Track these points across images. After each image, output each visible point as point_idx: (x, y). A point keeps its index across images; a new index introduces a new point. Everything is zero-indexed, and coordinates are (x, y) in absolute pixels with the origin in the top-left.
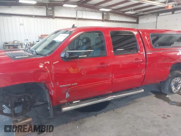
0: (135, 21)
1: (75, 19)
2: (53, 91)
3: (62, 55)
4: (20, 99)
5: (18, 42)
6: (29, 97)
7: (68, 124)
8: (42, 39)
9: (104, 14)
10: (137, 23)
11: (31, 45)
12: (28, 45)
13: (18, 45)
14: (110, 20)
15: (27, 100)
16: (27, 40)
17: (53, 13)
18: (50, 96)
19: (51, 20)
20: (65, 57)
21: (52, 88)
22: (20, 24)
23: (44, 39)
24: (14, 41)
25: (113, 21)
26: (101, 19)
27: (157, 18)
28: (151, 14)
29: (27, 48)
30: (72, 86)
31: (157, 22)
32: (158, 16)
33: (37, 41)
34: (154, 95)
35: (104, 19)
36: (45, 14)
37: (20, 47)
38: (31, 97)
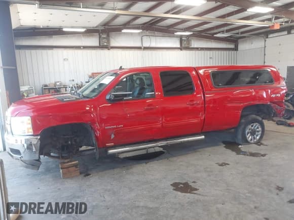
0: (232, 46)
1: (139, 48)
2: (98, 132)
3: (108, 97)
4: (67, 142)
5: (61, 84)
6: (75, 141)
7: (115, 170)
8: (94, 78)
9: (183, 39)
10: (236, 49)
11: (78, 87)
12: (74, 88)
13: (60, 88)
14: (192, 46)
15: (74, 143)
16: (73, 80)
17: (109, 42)
18: (96, 137)
19: (105, 52)
20: (110, 99)
21: (98, 129)
22: (64, 60)
23: (96, 78)
24: (56, 83)
25: (197, 49)
26: (179, 46)
27: (265, 41)
28: (254, 36)
29: (73, 92)
30: (117, 128)
31: (265, 47)
32: (267, 38)
33: (87, 82)
34: (224, 145)
35: (183, 46)
36: (97, 44)
37: (63, 90)
38: (78, 140)
